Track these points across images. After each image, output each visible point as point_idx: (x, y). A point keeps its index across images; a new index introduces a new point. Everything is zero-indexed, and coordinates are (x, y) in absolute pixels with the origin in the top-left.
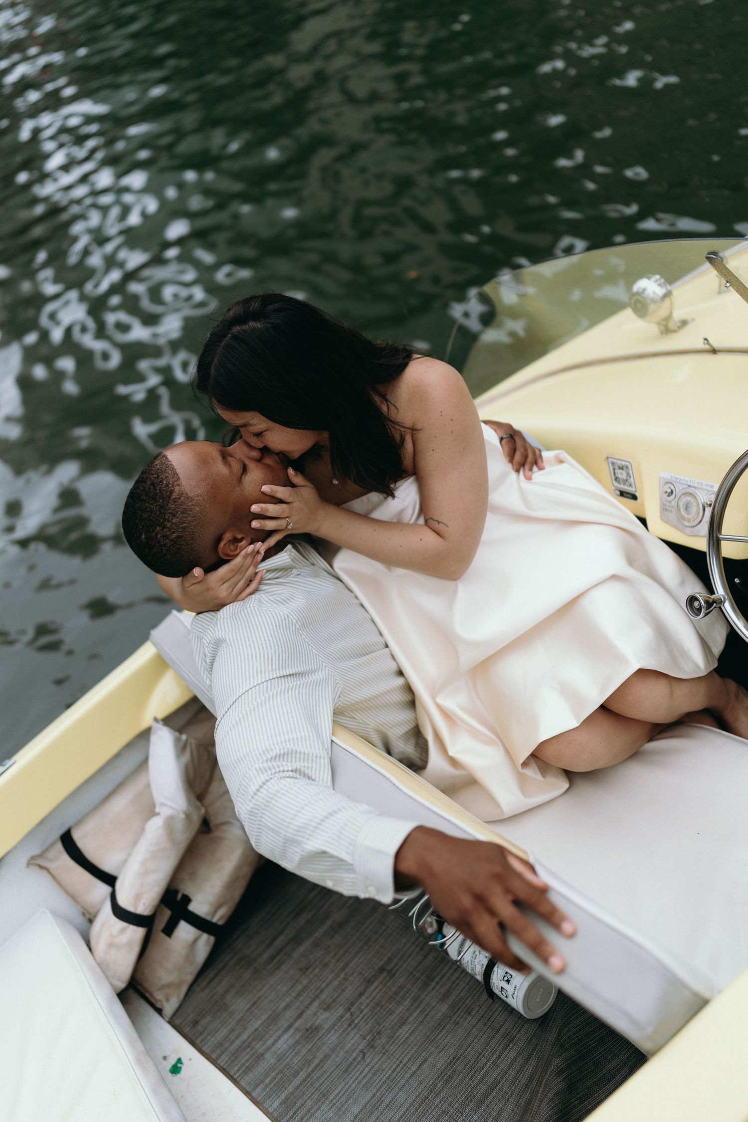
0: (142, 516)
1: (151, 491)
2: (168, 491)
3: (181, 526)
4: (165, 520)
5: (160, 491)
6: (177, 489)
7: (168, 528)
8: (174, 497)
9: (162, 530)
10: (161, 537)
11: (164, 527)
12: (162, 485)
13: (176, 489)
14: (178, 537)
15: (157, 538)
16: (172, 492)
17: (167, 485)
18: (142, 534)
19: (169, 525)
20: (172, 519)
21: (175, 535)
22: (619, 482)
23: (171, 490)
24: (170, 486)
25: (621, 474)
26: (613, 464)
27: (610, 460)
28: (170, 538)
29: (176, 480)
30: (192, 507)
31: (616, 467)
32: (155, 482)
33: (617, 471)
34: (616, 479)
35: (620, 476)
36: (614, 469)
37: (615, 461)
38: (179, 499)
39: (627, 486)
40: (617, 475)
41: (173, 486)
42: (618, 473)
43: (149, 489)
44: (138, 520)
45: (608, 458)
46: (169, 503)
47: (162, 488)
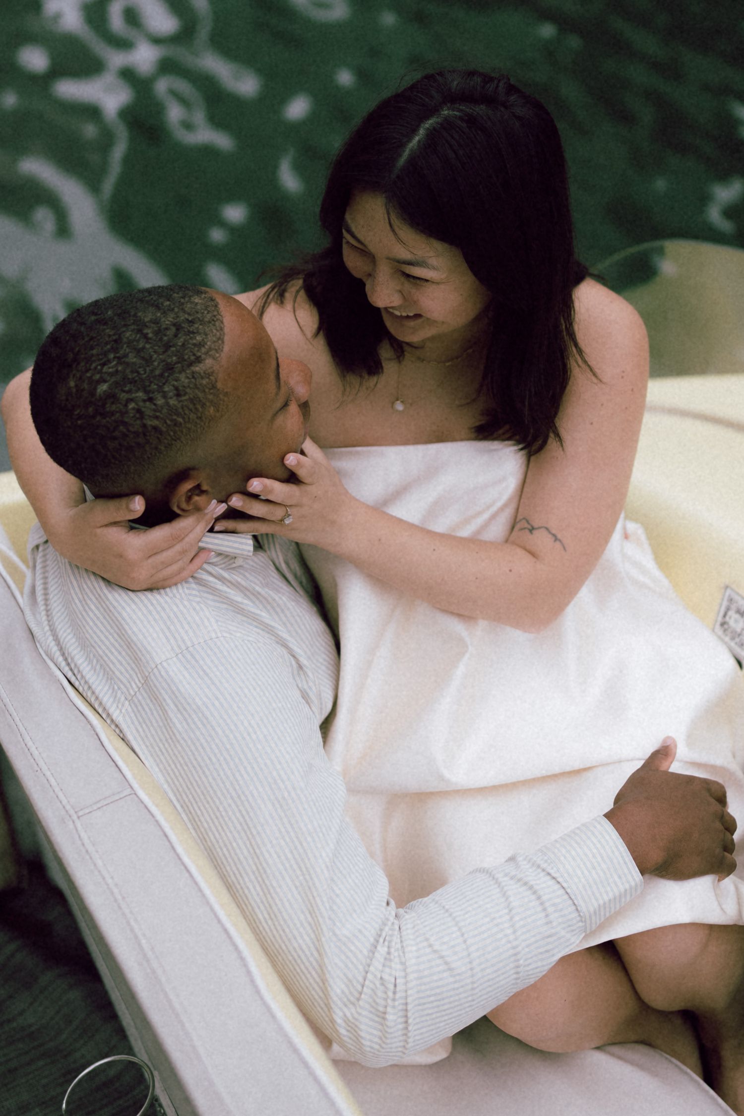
0: (126, 356)
1: (168, 333)
2: (194, 355)
3: (175, 417)
4: (160, 389)
5: (183, 345)
6: (209, 362)
7: (155, 404)
8: (197, 369)
9: (144, 401)
10: (133, 409)
11: (150, 400)
12: (191, 338)
13: (207, 361)
14: (155, 428)
15: (126, 405)
16: (198, 360)
17: (200, 345)
18: (105, 381)
19: (160, 402)
20: (171, 398)
21: (156, 423)
22: (725, 631)
23: (200, 357)
24: (203, 350)
25: (736, 621)
26: (731, 600)
27: (728, 592)
28: (145, 421)
29: (216, 350)
30: (208, 404)
31: (734, 607)
32: (183, 325)
33: (731, 613)
34: (723, 624)
35: (732, 623)
36: (728, 609)
37: (736, 597)
38: (202, 378)
39: (736, 643)
40: (727, 618)
41: (206, 353)
42: (730, 618)
43: (167, 329)
44: (115, 357)
45: (727, 587)
46: (183, 370)
47: (188, 343)
